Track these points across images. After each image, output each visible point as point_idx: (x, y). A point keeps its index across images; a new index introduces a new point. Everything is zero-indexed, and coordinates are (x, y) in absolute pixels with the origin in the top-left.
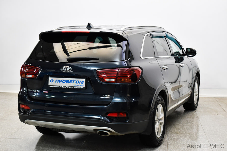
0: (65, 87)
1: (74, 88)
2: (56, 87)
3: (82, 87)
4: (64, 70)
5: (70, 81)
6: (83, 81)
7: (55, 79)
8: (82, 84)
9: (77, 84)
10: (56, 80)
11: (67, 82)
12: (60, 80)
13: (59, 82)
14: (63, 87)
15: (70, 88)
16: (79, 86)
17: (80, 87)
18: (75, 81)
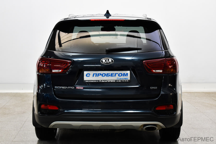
0: (106, 81)
1: (117, 81)
2: (94, 81)
3: (126, 80)
4: (105, 62)
5: (111, 74)
6: (127, 74)
7: (92, 73)
8: (126, 77)
9: (119, 77)
10: (94, 74)
11: (108, 76)
12: (98, 74)
13: (98, 76)
14: (104, 81)
15: (112, 82)
16: (122, 79)
17: (124, 80)
18: (118, 74)
